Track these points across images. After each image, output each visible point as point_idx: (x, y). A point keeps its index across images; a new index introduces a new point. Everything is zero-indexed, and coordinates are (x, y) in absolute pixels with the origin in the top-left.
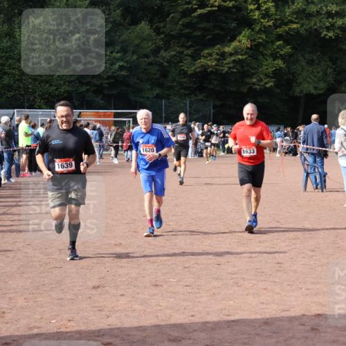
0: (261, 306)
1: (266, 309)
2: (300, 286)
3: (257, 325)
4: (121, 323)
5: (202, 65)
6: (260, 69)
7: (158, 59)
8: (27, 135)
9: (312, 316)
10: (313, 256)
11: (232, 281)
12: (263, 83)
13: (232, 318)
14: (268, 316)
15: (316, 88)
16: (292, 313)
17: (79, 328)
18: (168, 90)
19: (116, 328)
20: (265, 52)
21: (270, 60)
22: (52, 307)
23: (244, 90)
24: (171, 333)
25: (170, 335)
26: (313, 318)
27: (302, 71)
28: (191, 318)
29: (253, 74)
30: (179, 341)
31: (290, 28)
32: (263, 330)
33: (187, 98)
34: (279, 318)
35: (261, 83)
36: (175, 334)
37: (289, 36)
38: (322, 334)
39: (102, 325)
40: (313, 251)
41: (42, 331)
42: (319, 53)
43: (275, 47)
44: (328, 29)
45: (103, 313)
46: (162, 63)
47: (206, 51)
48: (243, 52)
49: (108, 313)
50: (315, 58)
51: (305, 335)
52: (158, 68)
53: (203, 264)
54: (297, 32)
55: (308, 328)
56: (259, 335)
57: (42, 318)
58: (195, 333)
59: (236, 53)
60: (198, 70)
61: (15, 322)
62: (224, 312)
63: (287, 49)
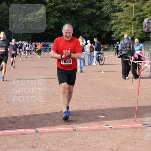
1: (48, 110)
6: (49, 22)
12: (50, 27)
13: (35, 114)
14: (48, 112)
16: (57, 111)
20: (51, 15)
21: (53, 18)
24: (11, 120)
25: (11, 121)
28: (19, 114)
30: (14, 123)
31: (60, 7)
32: (46, 117)
36: (13, 120)
37: (60, 10)
44: (74, 7)
50: (69, 17)
54: (62, 8)
56: (44, 119)
58: (20, 120)
62: (32, 111)
63: (59, 14)
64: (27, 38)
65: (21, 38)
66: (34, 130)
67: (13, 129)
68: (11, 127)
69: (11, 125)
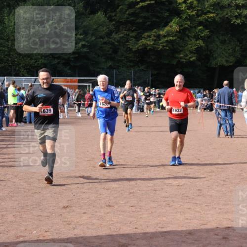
0: (186, 221)
1: (190, 223)
2: (215, 207)
3: (184, 235)
4: (84, 233)
5: (143, 45)
6: (186, 48)
7: (110, 40)
8: (14, 95)
9: (223, 228)
10: (224, 185)
11: (165, 203)
12: (188, 58)
13: (165, 230)
14: (191, 228)
15: (227, 61)
16: (208, 227)
17: (53, 237)
18: (118, 63)
19: (80, 237)
20: (189, 34)
21: (193, 40)
22: (34, 222)
23: (174, 62)
24: (120, 240)
25: (120, 242)
26: (224, 230)
27: (217, 49)
28: (135, 230)
29: (181, 51)
31: (208, 17)
33: (132, 69)
34: (199, 230)
35: (186, 58)
36: (123, 241)
37: (208, 23)
38: (231, 242)
39: (70, 235)
40: (224, 181)
41: (26, 239)
42: (230, 35)
43: (197, 31)
44: (236, 17)
45: (71, 226)
46: (114, 43)
47: (146, 34)
48: (173, 35)
49: (74, 226)
50: (226, 39)
51: (218, 242)
52: (110, 46)
53: (144, 190)
54: (214, 19)
55: (221, 237)
56: (184, 242)
57: (26, 230)
58: (138, 241)
59: (168, 35)
60: (140, 48)
61: (6, 233)
62: (159, 225)
63: (206, 32)
64: (142, 81)
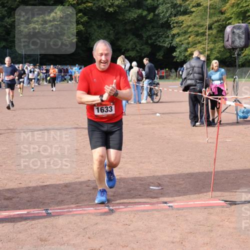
0: (64, 176)
2: (88, 163)
3: (60, 188)
7: (4, 23)
13: (45, 184)
14: (67, 182)
16: (82, 180)
18: (11, 43)
24: (6, 194)
25: (5, 196)
27: (95, 32)
28: (19, 185)
30: (11, 199)
31: (87, 6)
32: (63, 190)
34: (74, 183)
36: (8, 195)
37: (86, 11)
42: (105, 21)
43: (78, 17)
44: (110, 6)
46: (6, 26)
50: (102, 24)
51: (89, 192)
52: (4, 29)
54: (91, 8)
55: (91, 188)
56: (61, 193)
58: (21, 194)
62: (40, 180)
63: (85, 19)
64: (32, 59)
65: (22, 58)
66: (44, 212)
67: (9, 210)
68: (6, 207)
69: (6, 203)
